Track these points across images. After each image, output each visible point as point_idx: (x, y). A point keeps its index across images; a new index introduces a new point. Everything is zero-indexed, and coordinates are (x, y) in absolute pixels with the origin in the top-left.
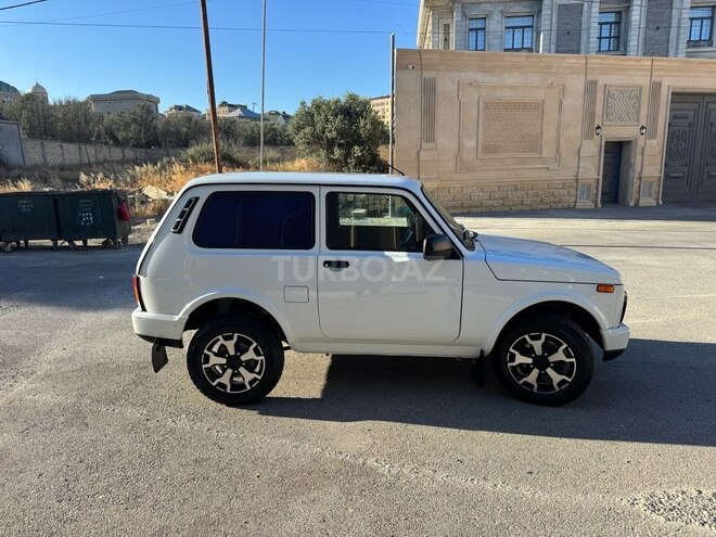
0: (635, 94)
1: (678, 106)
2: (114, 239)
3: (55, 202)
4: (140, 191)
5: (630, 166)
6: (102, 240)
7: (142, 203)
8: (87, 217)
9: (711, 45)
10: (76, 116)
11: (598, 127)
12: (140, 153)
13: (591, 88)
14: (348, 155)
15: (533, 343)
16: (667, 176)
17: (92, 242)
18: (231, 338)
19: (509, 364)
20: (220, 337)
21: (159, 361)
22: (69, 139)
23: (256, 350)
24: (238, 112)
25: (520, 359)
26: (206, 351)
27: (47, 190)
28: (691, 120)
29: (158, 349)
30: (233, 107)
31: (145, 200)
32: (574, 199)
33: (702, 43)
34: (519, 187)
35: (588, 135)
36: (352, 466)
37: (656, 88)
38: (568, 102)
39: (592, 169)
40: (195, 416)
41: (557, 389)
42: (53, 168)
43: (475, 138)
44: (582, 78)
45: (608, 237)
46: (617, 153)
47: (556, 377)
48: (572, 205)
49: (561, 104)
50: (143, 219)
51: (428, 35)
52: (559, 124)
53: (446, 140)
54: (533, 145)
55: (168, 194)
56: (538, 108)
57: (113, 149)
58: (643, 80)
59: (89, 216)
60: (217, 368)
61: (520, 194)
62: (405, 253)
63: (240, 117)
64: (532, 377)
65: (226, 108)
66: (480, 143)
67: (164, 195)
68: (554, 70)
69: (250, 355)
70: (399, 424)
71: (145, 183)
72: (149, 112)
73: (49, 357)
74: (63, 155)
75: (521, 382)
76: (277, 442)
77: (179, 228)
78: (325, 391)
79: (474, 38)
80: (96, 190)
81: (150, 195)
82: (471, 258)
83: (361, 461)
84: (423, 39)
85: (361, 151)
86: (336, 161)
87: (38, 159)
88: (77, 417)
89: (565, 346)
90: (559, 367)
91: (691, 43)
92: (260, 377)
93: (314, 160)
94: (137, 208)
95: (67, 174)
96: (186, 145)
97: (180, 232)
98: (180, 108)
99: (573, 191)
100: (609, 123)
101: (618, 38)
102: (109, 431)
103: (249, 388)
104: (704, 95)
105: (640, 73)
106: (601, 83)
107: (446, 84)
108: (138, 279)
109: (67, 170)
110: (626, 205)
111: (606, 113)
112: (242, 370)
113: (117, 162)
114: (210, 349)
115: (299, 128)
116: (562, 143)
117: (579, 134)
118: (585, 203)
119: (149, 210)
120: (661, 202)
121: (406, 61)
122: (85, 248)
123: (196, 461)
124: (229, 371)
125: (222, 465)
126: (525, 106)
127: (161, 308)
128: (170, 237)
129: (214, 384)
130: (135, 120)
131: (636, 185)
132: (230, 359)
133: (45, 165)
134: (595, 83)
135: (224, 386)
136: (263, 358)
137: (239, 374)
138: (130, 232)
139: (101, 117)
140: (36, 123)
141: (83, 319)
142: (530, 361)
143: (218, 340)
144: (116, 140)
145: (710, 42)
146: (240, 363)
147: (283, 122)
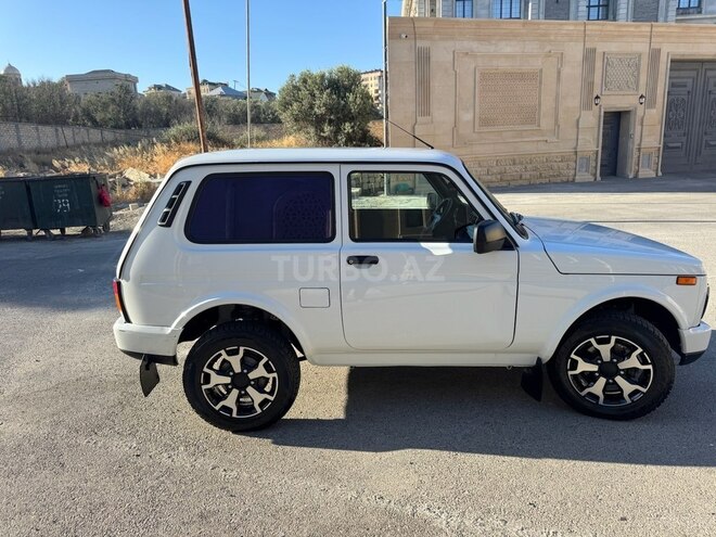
0: (633, 62)
1: (676, 74)
2: (94, 227)
3: (28, 189)
4: (121, 174)
5: (629, 137)
6: (82, 228)
7: (124, 186)
8: (64, 204)
9: (700, 12)
10: (51, 97)
11: (597, 97)
12: (121, 134)
13: (589, 56)
14: (337, 132)
15: (601, 348)
16: (666, 147)
17: (69, 231)
18: (236, 352)
19: (570, 373)
20: (223, 352)
21: (149, 381)
22: (44, 122)
23: (267, 366)
24: (219, 90)
25: (584, 366)
26: (206, 370)
27: (22, 175)
28: (689, 88)
29: (147, 367)
30: (213, 85)
31: (126, 184)
32: (572, 172)
33: (691, 11)
34: (517, 162)
35: (587, 106)
36: (399, 518)
37: (655, 55)
38: (566, 71)
39: (591, 141)
40: (195, 448)
41: (629, 401)
42: (29, 152)
43: (472, 111)
44: (581, 46)
45: (617, 211)
46: (616, 123)
47: (627, 387)
48: (571, 179)
49: (559, 73)
50: (124, 203)
51: (413, 6)
52: (557, 95)
53: (442, 114)
54: (531, 116)
55: (151, 176)
56: (536, 77)
57: (92, 131)
58: (642, 47)
59: (66, 203)
60: (221, 387)
61: (518, 168)
62: (446, 245)
63: (222, 95)
64: (598, 388)
65: (207, 87)
66: (477, 116)
67: (147, 178)
68: (552, 38)
69: (259, 372)
70: (445, 453)
71: (125, 165)
72: (128, 91)
73: (19, 372)
74: (39, 138)
75: (583, 393)
76: (300, 484)
77: (168, 220)
78: (349, 408)
79: (461, 9)
80: (73, 174)
81: (131, 178)
82: (528, 248)
83: (409, 509)
84: (409, 9)
85: (352, 127)
86: (325, 138)
87: (13, 142)
88: (51, 455)
89: (640, 350)
90: (630, 375)
91: (681, 11)
92: (272, 398)
93: (302, 137)
94: (119, 192)
95: (43, 157)
96: (167, 125)
97: (169, 225)
98: (160, 87)
99: (572, 164)
100: (607, 92)
101: (607, 6)
102: (91, 474)
103: (259, 411)
104: (702, 62)
105: (640, 40)
106: (600, 50)
107: (441, 53)
108: (119, 284)
109: (44, 153)
110: (625, 177)
111: (605, 83)
112: (250, 390)
113: (95, 145)
114: (210, 367)
115: (286, 105)
116: (561, 115)
117: (577, 105)
118: (584, 176)
119: (131, 194)
120: (660, 174)
121: (397, 30)
122: (63, 236)
123: (202, 516)
124: (235, 392)
125: (236, 521)
126: (523, 76)
127: (148, 319)
128: (157, 230)
129: (217, 408)
130: (113, 100)
131: (635, 156)
132: (235, 377)
133: (21, 149)
134: (594, 50)
135: (229, 410)
136: (275, 375)
137: (247, 395)
138: (111, 218)
139: (78, 98)
140: (8, 105)
141: (60, 321)
142: (595, 368)
143: (220, 355)
144: (94, 122)
145: (699, 9)
146: (248, 382)
147: (266, 100)
